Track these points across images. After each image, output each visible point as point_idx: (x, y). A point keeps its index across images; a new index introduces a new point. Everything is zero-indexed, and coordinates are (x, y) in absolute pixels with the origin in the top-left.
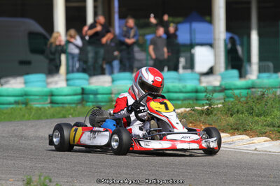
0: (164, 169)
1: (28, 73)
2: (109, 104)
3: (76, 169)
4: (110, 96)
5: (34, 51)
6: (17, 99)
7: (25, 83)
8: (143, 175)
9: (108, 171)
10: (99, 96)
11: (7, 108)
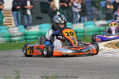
0: (115, 70)
1: (41, 24)
2: (83, 37)
3: (69, 71)
4: (84, 33)
5: (44, 11)
6: (36, 36)
7: (40, 28)
8: (104, 73)
9: (85, 72)
10: (78, 34)
11: (31, 41)
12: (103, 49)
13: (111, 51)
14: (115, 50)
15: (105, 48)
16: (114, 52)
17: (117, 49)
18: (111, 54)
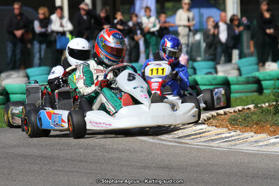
12: (205, 132)
13: (223, 136)
14: (233, 133)
15: (210, 128)
16: (233, 138)
17: (238, 132)
18: (226, 143)
